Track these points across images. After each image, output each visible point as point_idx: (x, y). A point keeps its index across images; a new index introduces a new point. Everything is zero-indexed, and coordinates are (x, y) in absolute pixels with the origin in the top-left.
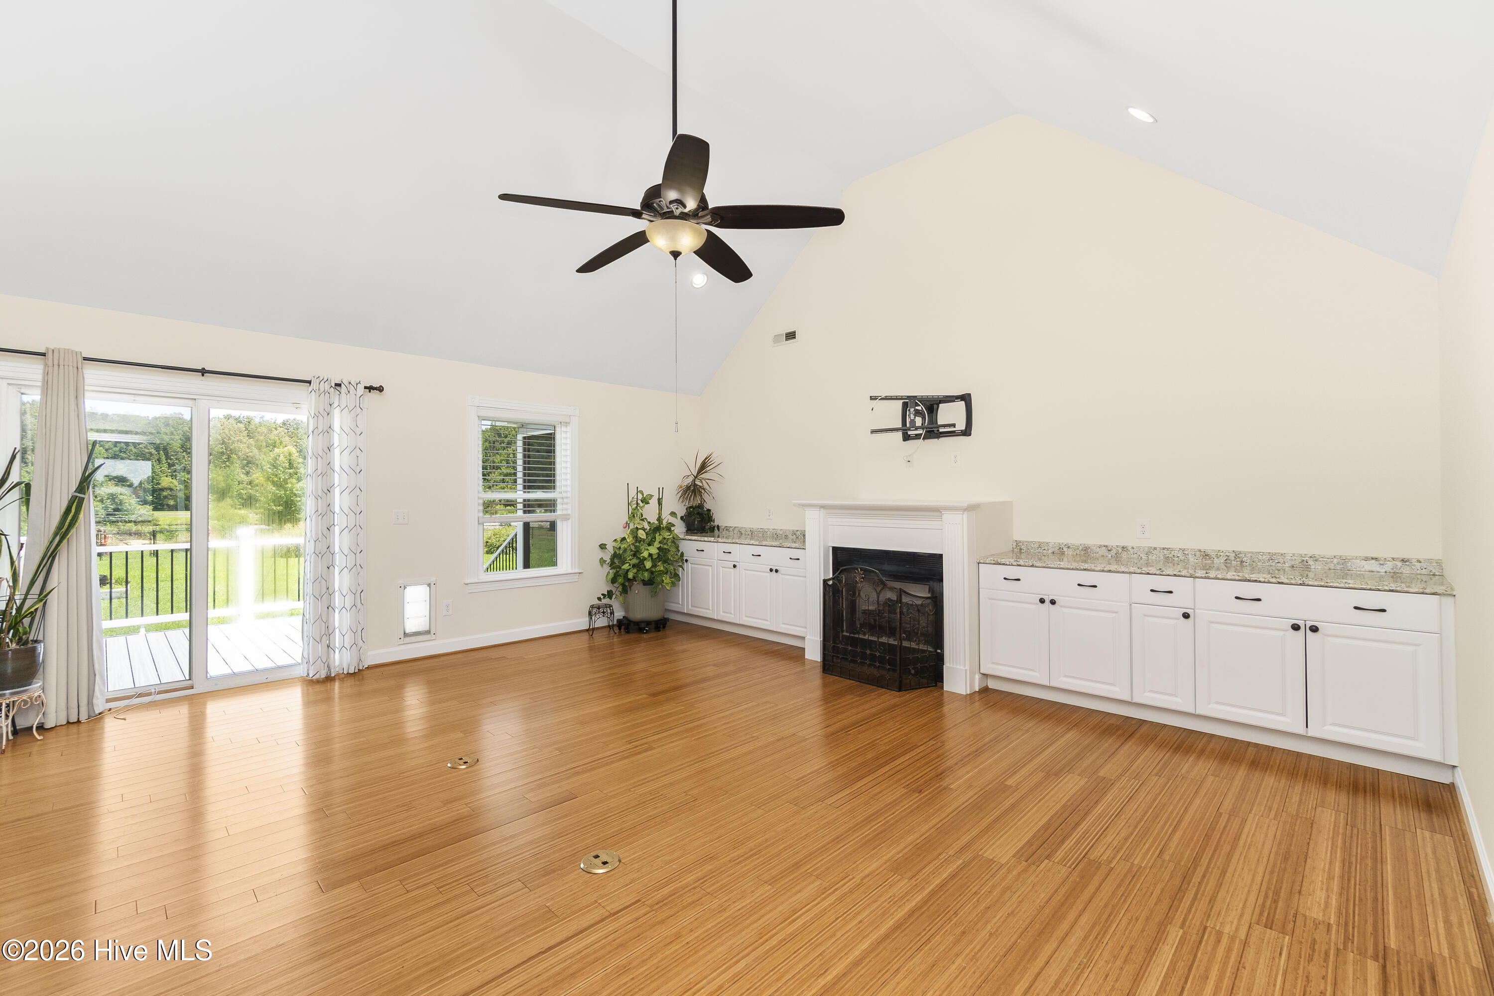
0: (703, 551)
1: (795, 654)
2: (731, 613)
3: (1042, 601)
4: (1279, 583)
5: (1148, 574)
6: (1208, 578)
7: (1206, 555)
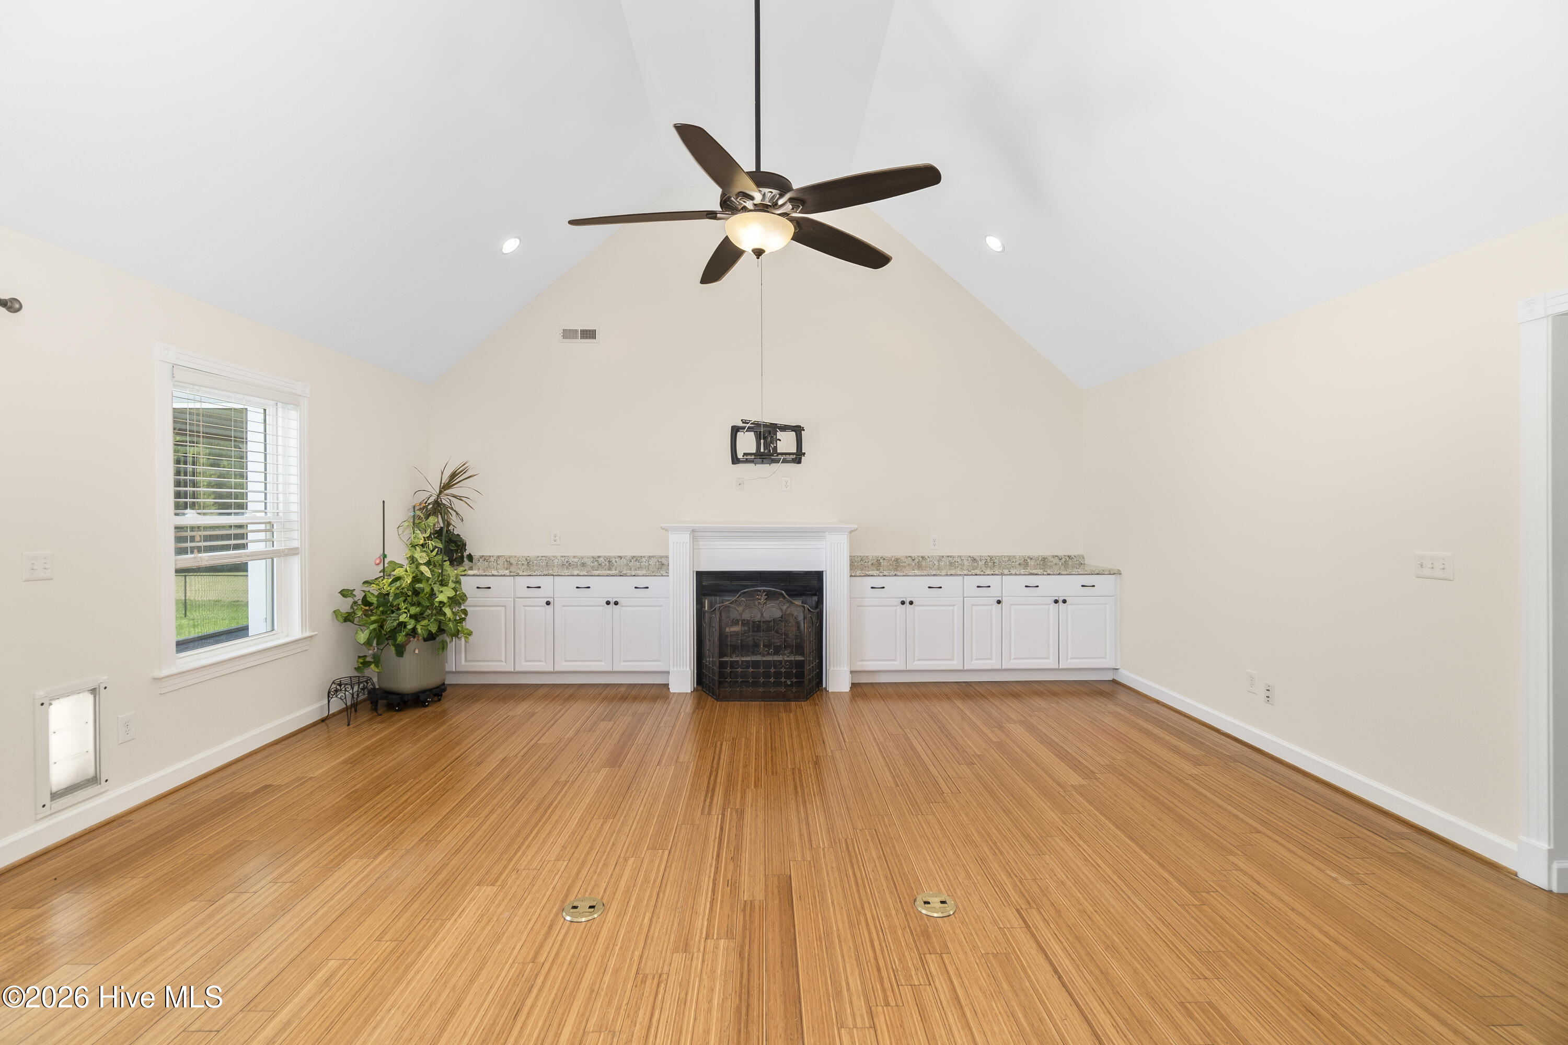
0: (489, 588)
1: (660, 692)
2: (541, 661)
3: (903, 603)
4: (1048, 574)
5: (976, 575)
6: (1011, 574)
7: (974, 560)
